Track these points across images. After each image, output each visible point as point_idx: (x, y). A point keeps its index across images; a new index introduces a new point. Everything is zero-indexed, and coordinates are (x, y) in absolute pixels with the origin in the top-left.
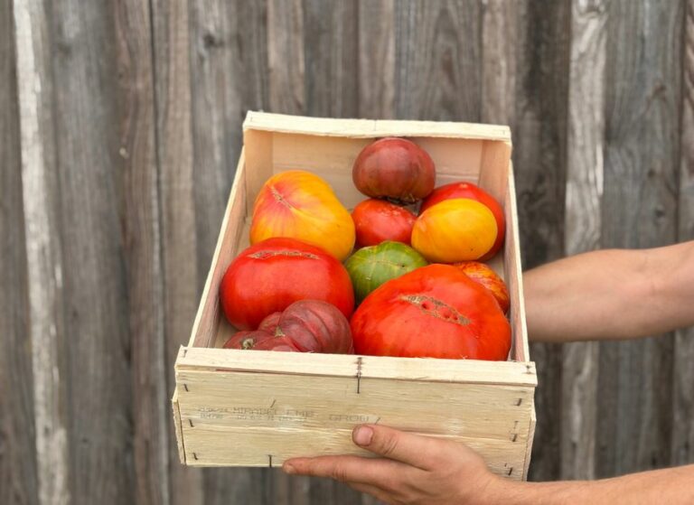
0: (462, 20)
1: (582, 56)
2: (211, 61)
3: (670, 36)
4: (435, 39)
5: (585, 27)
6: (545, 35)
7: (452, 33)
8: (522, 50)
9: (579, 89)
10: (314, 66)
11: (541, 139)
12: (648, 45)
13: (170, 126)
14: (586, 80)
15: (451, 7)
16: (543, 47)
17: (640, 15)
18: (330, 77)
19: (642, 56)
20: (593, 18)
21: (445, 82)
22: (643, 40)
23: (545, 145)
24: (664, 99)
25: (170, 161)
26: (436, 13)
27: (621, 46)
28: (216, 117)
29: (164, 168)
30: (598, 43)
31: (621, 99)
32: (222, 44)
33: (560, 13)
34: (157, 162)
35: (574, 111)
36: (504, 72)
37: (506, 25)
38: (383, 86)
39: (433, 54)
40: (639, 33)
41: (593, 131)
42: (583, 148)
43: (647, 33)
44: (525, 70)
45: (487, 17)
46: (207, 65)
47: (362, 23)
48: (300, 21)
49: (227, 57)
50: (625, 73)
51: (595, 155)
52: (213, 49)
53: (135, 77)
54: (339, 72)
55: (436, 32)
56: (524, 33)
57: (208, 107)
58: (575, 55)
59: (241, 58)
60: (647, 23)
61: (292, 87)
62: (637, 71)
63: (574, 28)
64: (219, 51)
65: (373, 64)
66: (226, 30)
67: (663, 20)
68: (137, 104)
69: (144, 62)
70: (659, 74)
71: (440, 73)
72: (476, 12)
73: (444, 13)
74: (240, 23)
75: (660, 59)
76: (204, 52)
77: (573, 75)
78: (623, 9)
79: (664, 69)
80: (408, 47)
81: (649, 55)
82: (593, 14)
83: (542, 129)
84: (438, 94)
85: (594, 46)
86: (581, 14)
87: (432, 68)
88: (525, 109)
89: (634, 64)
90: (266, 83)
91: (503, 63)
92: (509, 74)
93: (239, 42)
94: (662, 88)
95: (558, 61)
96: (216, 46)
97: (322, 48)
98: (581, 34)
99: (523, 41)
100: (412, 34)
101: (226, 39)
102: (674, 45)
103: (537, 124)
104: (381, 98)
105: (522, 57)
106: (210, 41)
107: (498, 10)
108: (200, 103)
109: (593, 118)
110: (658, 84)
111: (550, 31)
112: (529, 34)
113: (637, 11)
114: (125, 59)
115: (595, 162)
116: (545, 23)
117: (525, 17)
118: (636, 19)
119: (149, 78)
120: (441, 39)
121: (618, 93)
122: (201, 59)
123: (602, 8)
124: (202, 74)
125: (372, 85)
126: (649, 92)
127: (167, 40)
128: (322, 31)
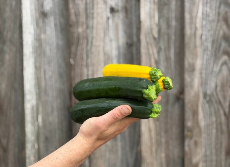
4: (220, 7)
13: (94, 49)
18: (169, 26)
21: (225, 27)
25: (93, 65)
28: (114, 45)
29: (90, 69)
32: (118, 11)
34: (87, 66)
38: (196, 28)
39: (219, 14)
46: (110, 21)
49: (120, 17)
52: (114, 13)
53: (78, 27)
54: (174, 23)
55: (220, 4)
57: (111, 40)
59: (127, 17)
61: (151, 29)
64: (117, 14)
65: (191, 18)
66: (120, 5)
68: (78, 38)
69: (82, 19)
71: (222, 23)
76: (109, 15)
80: (206, 11)
84: (221, 33)
87: (218, 21)
90: (139, 29)
93: (126, 10)
97: (165, 12)
100: (209, 5)
101: (120, 8)
104: (195, 34)
106: (112, 10)
108: (107, 39)
114: (73, 18)
119: (85, 26)
120: (223, 7)
122: (108, 18)
125: (191, 28)
127: (93, 8)
128: (165, 4)
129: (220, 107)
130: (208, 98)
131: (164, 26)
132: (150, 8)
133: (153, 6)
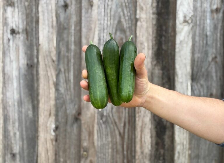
0: (128, 25)
1: (181, 42)
2: (13, 41)
3: (219, 35)
4: (116, 33)
5: (182, 29)
6: (164, 33)
7: (123, 31)
8: (154, 39)
9: (180, 57)
10: (61, 44)
11: (163, 79)
12: (209, 38)
14: (182, 53)
15: (123, 20)
16: (163, 38)
17: (206, 25)
18: (68, 50)
19: (207, 43)
20: (186, 25)
22: (207, 36)
23: (164, 81)
24: (216, 62)
26: (116, 22)
27: (197, 39)
28: (15, 65)
30: (188, 36)
31: (198, 62)
32: (19, 33)
33: (171, 23)
35: (177, 66)
36: (146, 48)
37: (147, 28)
40: (205, 33)
41: (186, 75)
42: (182, 83)
43: (208, 33)
44: (156, 48)
45: (139, 24)
46: (11, 42)
47: (83, 25)
48: (55, 23)
49: (21, 38)
50: (199, 50)
51: (187, 86)
52: (14, 35)
54: (73, 47)
55: (116, 30)
56: (155, 31)
57: (11, 61)
58: (178, 41)
59: (27, 39)
60: (208, 28)
61: (50, 52)
62: (204, 49)
63: (177, 30)
64: (18, 36)
66: (21, 26)
67: (215, 28)
70: (214, 51)
72: (134, 22)
73: (120, 22)
74: (27, 24)
75: (214, 45)
76: (10, 36)
77: (177, 50)
78: (198, 22)
79: (216, 49)
80: (104, 37)
81: (209, 43)
82: (186, 24)
83: (163, 74)
85: (186, 38)
86: (180, 24)
88: (155, 65)
89: (203, 46)
91: (146, 44)
92: (149, 49)
93: (27, 32)
94: (216, 57)
95: (170, 44)
96: (16, 34)
97: (65, 36)
98: (180, 32)
99: (154, 35)
100: (105, 31)
101: (20, 31)
102: (220, 39)
103: (161, 72)
105: (154, 42)
106: (13, 32)
107: (144, 21)
108: (7, 60)
109: (186, 70)
110: (214, 56)
111: (166, 31)
112: (157, 33)
113: (204, 23)
115: (187, 89)
116: (164, 28)
117: (155, 25)
118: (204, 27)
120: (118, 33)
121: (196, 59)
122: (9, 40)
123: (190, 21)
124: (9, 46)
126: (210, 59)
128: (65, 29)
129: (115, 128)
130: (104, 119)
131: (63, 49)
132: (49, 32)
133: (51, 30)
